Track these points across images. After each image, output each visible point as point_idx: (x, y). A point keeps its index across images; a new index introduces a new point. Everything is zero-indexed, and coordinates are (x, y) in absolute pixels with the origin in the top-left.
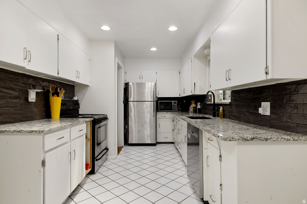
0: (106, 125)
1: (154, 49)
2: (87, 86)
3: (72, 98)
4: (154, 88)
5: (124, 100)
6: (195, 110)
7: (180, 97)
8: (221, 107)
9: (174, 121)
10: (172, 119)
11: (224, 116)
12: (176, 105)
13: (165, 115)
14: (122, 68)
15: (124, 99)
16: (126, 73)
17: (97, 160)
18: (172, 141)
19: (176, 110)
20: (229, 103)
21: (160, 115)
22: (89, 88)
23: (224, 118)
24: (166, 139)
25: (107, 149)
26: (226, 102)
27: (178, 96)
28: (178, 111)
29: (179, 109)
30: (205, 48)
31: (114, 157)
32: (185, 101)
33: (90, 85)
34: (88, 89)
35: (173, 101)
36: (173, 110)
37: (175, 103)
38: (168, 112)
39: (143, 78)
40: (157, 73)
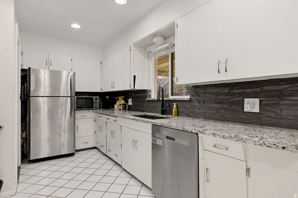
1: (76, 26)
4: (72, 79)
6: (124, 107)
7: (102, 92)
8: (175, 104)
9: (96, 121)
10: (94, 119)
11: (178, 114)
12: (98, 101)
13: (85, 115)
14: (19, 44)
15: (21, 93)
16: (22, 54)
18: (94, 146)
19: (97, 108)
20: (188, 99)
21: (79, 114)
23: (178, 115)
24: (87, 144)
26: (182, 98)
27: (100, 91)
28: (100, 109)
30: (154, 36)
31: (13, 191)
32: (107, 97)
35: (94, 97)
36: (94, 108)
37: (96, 99)
38: (89, 110)
39: (51, 65)
40: (72, 60)
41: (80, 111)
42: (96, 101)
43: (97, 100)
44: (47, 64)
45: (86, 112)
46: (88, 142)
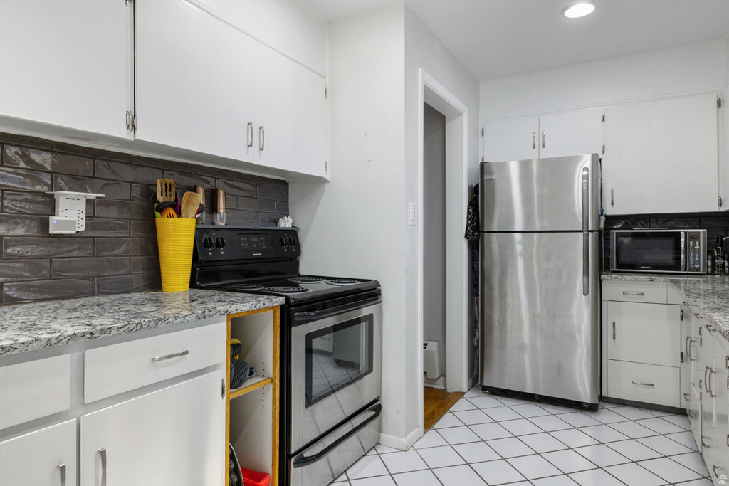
0: (370, 318)
2: (319, 182)
3: (276, 222)
4: (585, 177)
5: (467, 228)
9: (688, 319)
10: (679, 308)
12: (699, 245)
13: (641, 290)
14: (459, 114)
15: (468, 225)
16: (483, 135)
17: (303, 461)
18: (676, 405)
19: (698, 269)
22: (327, 186)
24: (649, 389)
25: (375, 407)
27: (714, 208)
28: (713, 274)
29: (714, 265)
31: (404, 441)
33: (328, 177)
34: (324, 190)
35: (682, 232)
36: (682, 268)
37: (695, 237)
38: (654, 277)
39: (544, 146)
40: (606, 118)
41: (620, 277)
42: (694, 245)
43: (696, 243)
44: (534, 147)
45: (642, 280)
46: (652, 385)
